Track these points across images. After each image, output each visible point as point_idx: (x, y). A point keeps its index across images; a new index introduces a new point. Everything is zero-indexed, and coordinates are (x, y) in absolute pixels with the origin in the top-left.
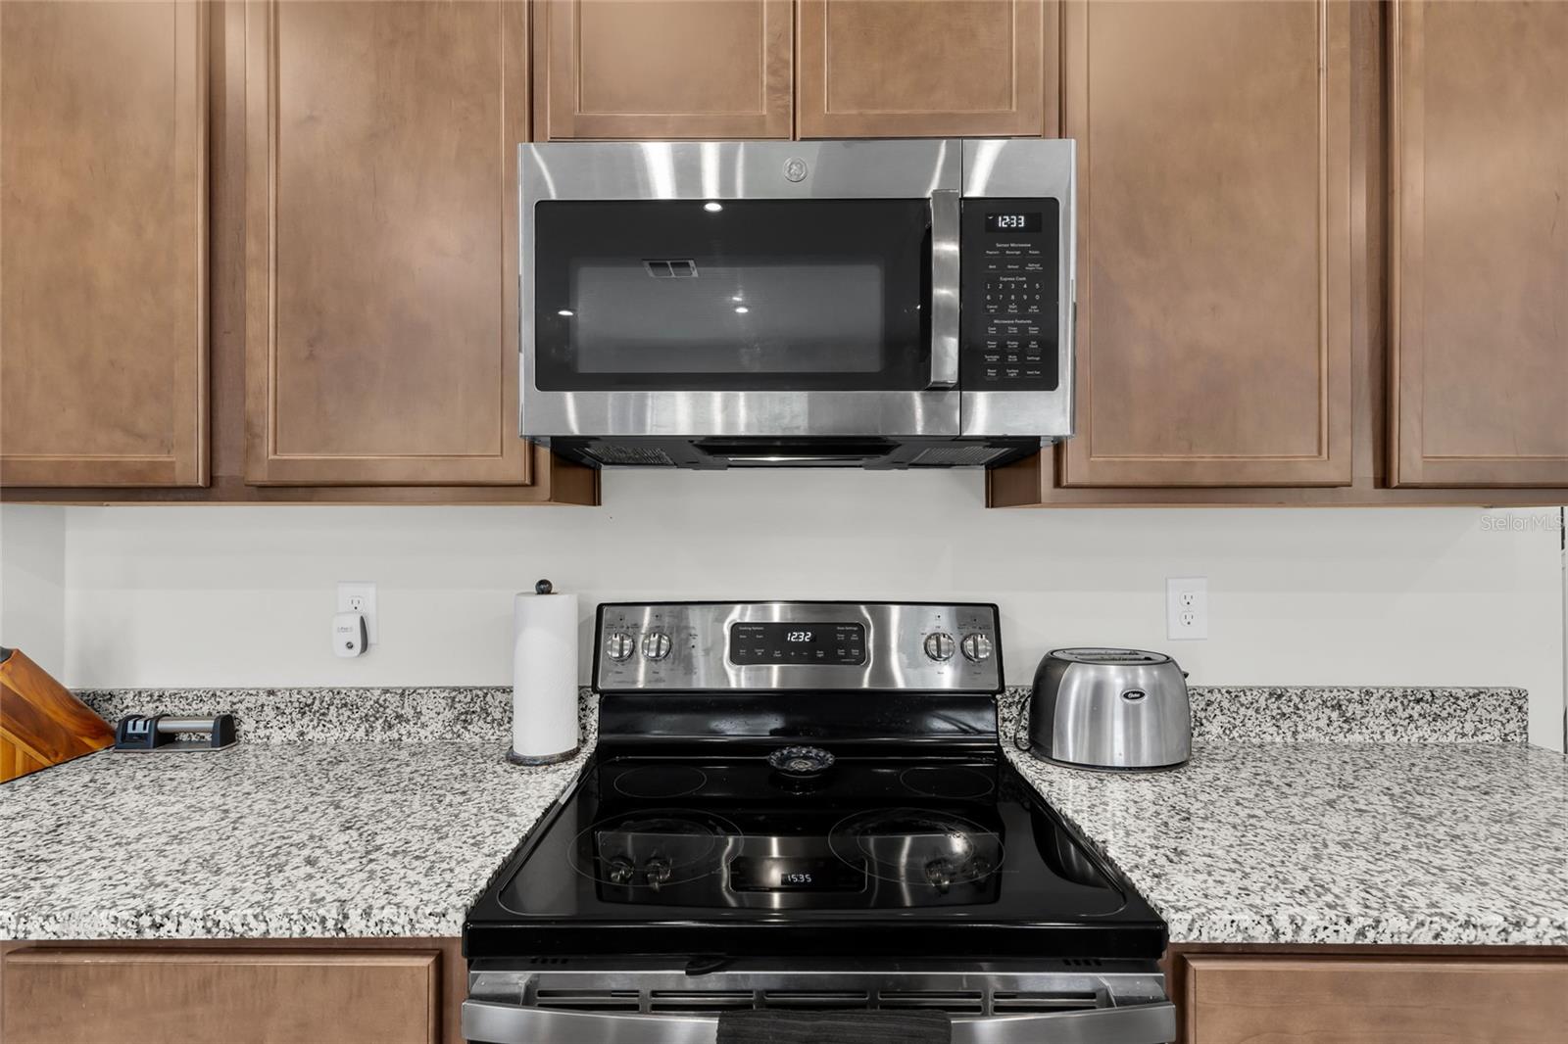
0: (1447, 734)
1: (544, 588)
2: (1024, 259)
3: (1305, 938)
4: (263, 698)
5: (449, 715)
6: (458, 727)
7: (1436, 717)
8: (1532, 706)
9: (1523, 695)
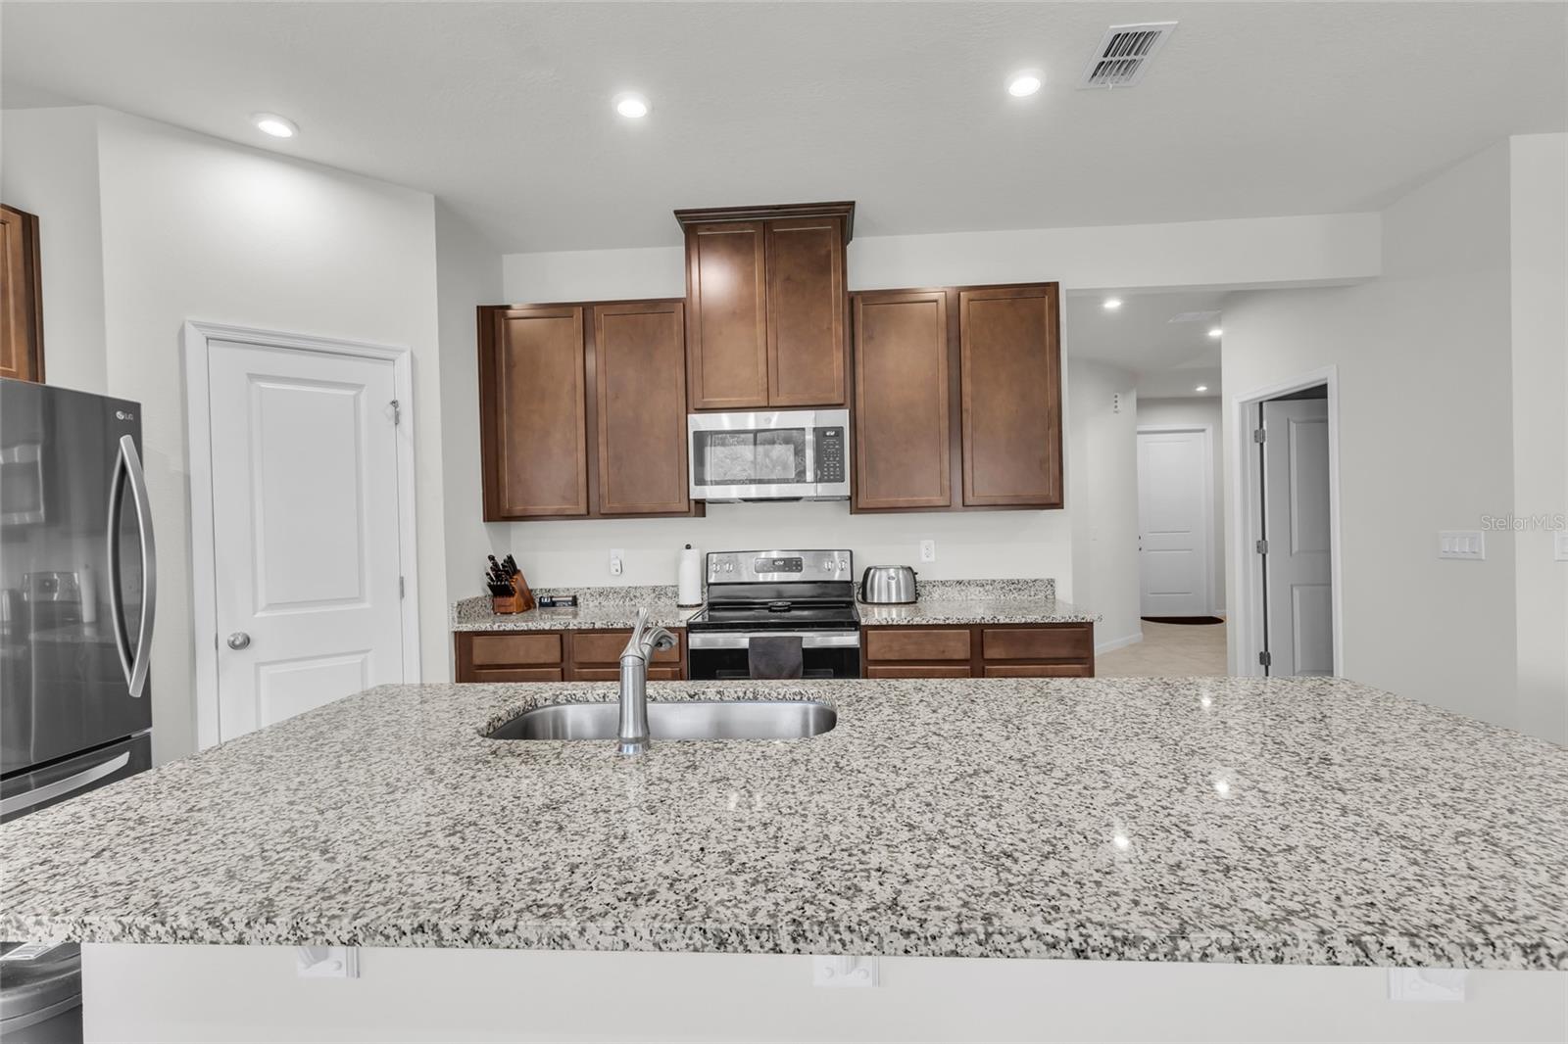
0: (1024, 597)
1: (688, 547)
2: (835, 444)
3: (895, 623)
4: (586, 590)
5: (653, 595)
6: (656, 600)
7: (1020, 589)
8: (1056, 585)
9: (1053, 580)
